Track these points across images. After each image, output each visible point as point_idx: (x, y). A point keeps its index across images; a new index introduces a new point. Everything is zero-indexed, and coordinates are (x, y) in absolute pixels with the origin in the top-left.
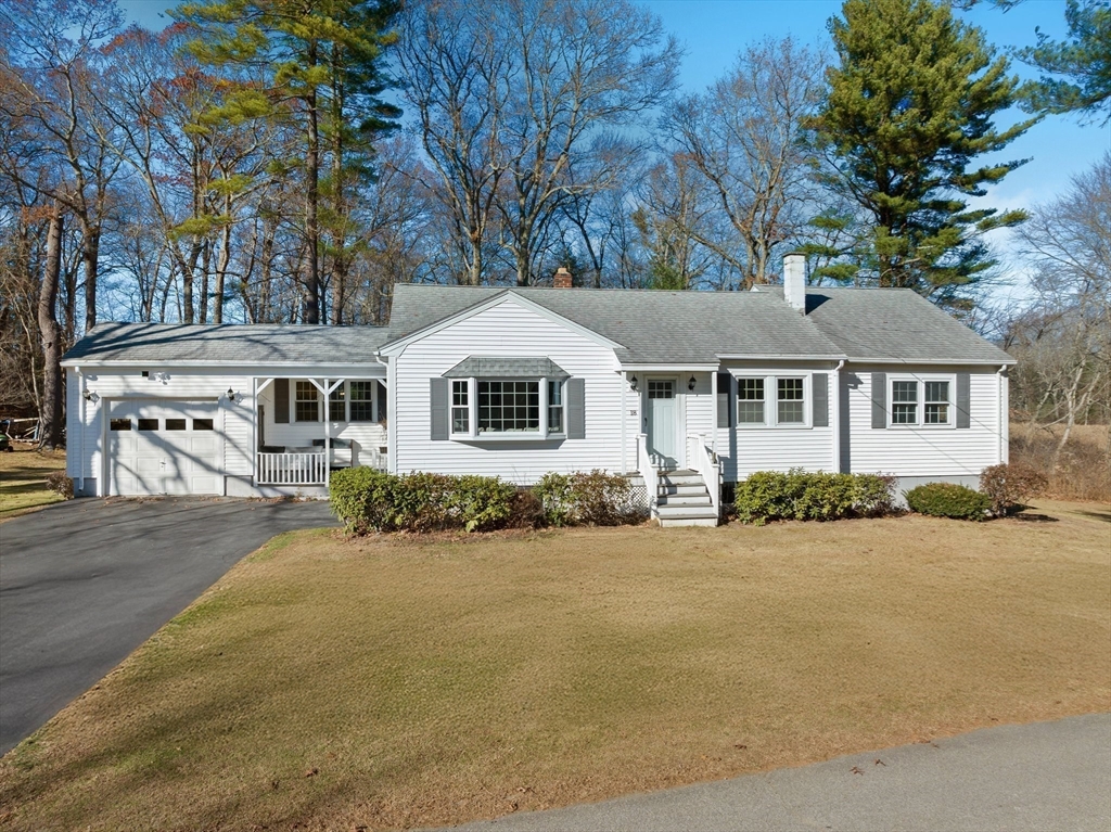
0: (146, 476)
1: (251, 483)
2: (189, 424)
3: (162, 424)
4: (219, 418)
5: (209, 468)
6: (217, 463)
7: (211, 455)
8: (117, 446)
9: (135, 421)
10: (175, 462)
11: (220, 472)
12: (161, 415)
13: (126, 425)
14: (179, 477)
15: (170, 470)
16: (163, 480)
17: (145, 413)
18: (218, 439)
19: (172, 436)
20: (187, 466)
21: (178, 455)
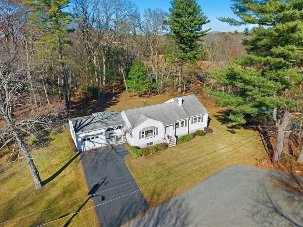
0: (89, 147)
1: (105, 144)
2: (95, 138)
3: (91, 139)
4: (99, 136)
5: (99, 143)
6: (100, 143)
7: (99, 141)
8: (85, 143)
9: (86, 139)
10: (94, 144)
11: (101, 144)
12: (90, 137)
13: (85, 140)
14: (95, 146)
15: (93, 145)
16: (92, 147)
17: (88, 138)
18: (100, 139)
19: (92, 140)
20: (95, 144)
21: (94, 143)
